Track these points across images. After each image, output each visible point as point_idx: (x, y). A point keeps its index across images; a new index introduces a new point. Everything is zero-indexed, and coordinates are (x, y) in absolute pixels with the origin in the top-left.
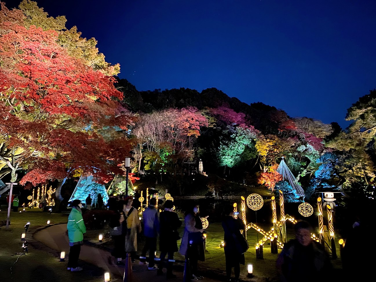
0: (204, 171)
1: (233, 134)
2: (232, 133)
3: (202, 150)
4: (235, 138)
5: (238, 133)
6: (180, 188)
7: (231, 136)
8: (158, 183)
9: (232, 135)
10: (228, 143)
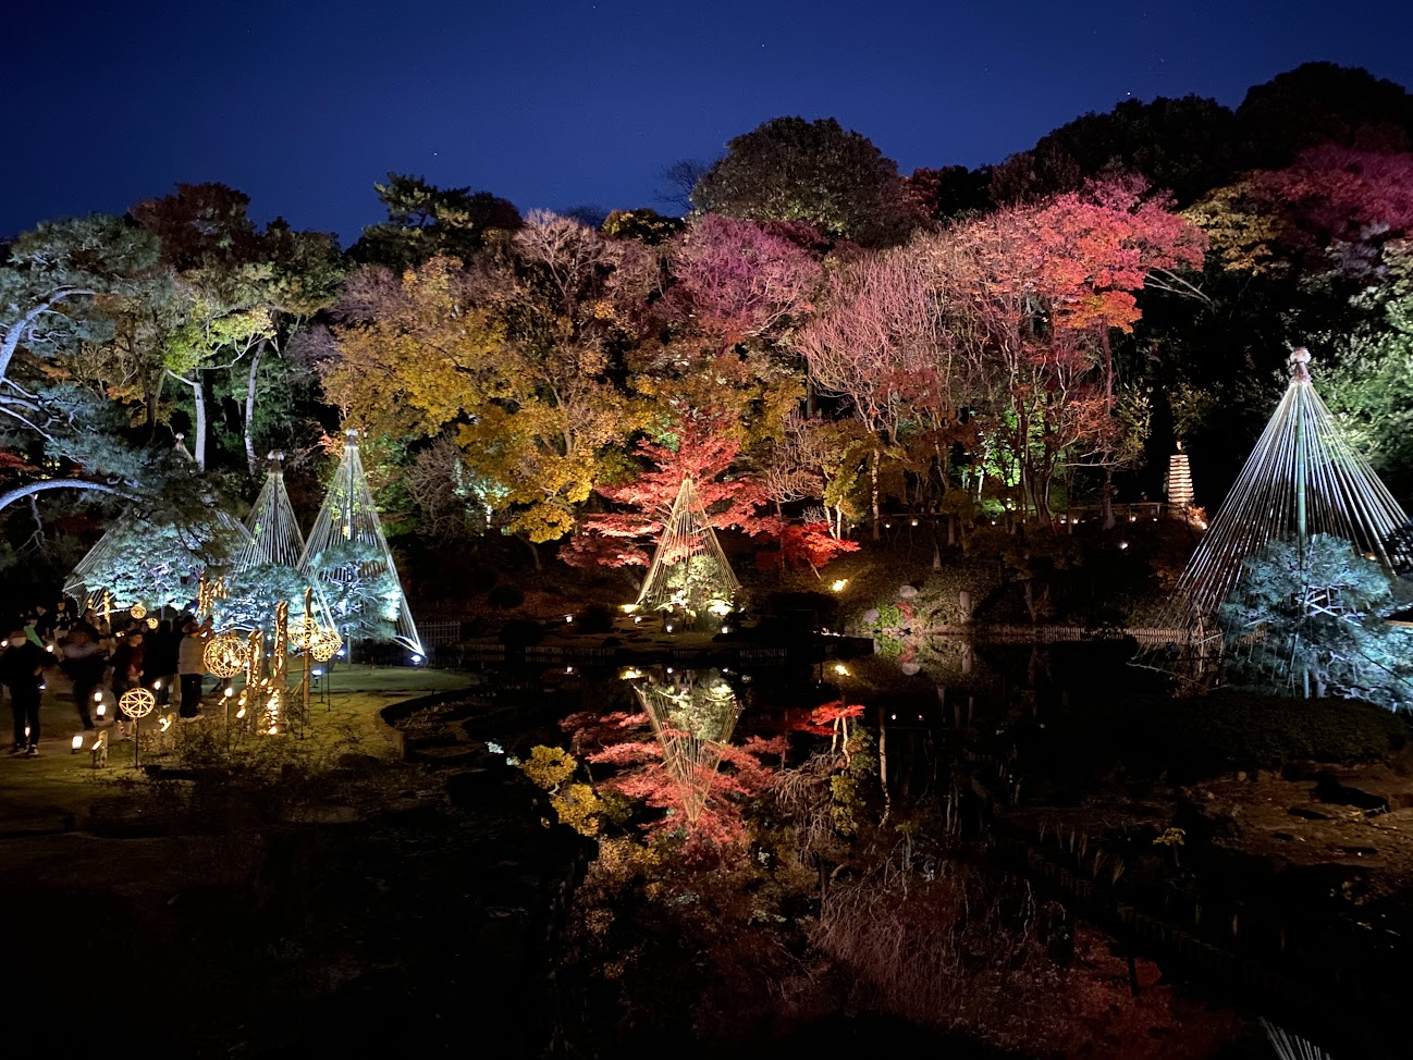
0: (1197, 501)
1: (1364, 287)
2: (1356, 280)
3: (1199, 395)
4: (1380, 309)
5: (1398, 277)
6: (1028, 589)
7: (1353, 300)
8: (942, 563)
9: (1357, 293)
10: (1331, 341)
